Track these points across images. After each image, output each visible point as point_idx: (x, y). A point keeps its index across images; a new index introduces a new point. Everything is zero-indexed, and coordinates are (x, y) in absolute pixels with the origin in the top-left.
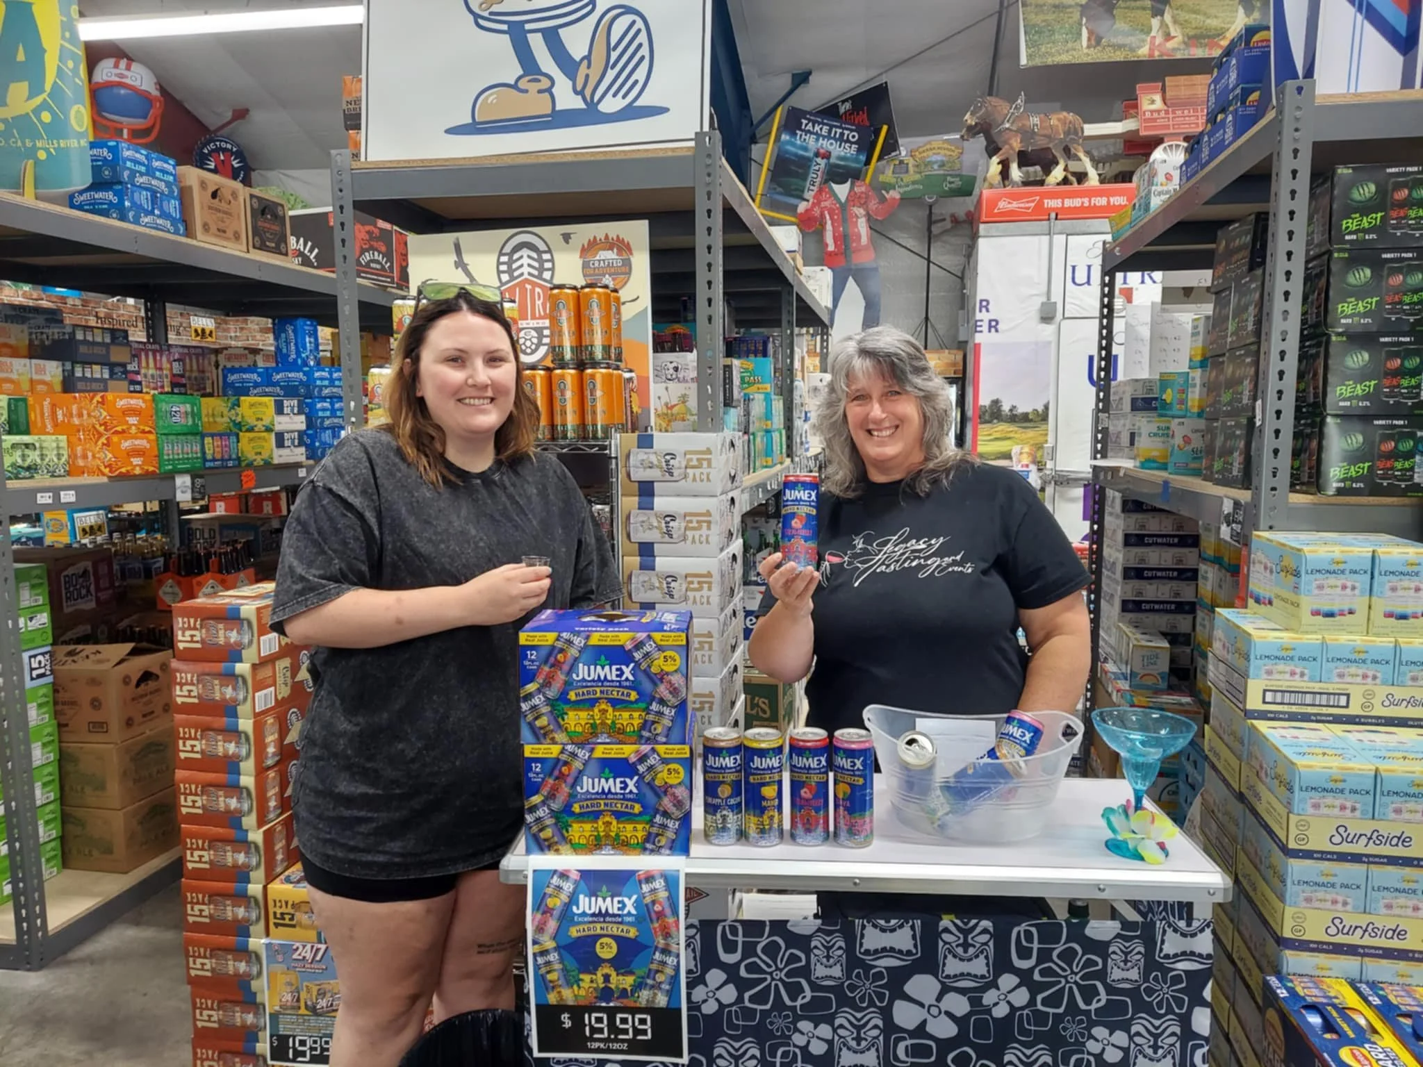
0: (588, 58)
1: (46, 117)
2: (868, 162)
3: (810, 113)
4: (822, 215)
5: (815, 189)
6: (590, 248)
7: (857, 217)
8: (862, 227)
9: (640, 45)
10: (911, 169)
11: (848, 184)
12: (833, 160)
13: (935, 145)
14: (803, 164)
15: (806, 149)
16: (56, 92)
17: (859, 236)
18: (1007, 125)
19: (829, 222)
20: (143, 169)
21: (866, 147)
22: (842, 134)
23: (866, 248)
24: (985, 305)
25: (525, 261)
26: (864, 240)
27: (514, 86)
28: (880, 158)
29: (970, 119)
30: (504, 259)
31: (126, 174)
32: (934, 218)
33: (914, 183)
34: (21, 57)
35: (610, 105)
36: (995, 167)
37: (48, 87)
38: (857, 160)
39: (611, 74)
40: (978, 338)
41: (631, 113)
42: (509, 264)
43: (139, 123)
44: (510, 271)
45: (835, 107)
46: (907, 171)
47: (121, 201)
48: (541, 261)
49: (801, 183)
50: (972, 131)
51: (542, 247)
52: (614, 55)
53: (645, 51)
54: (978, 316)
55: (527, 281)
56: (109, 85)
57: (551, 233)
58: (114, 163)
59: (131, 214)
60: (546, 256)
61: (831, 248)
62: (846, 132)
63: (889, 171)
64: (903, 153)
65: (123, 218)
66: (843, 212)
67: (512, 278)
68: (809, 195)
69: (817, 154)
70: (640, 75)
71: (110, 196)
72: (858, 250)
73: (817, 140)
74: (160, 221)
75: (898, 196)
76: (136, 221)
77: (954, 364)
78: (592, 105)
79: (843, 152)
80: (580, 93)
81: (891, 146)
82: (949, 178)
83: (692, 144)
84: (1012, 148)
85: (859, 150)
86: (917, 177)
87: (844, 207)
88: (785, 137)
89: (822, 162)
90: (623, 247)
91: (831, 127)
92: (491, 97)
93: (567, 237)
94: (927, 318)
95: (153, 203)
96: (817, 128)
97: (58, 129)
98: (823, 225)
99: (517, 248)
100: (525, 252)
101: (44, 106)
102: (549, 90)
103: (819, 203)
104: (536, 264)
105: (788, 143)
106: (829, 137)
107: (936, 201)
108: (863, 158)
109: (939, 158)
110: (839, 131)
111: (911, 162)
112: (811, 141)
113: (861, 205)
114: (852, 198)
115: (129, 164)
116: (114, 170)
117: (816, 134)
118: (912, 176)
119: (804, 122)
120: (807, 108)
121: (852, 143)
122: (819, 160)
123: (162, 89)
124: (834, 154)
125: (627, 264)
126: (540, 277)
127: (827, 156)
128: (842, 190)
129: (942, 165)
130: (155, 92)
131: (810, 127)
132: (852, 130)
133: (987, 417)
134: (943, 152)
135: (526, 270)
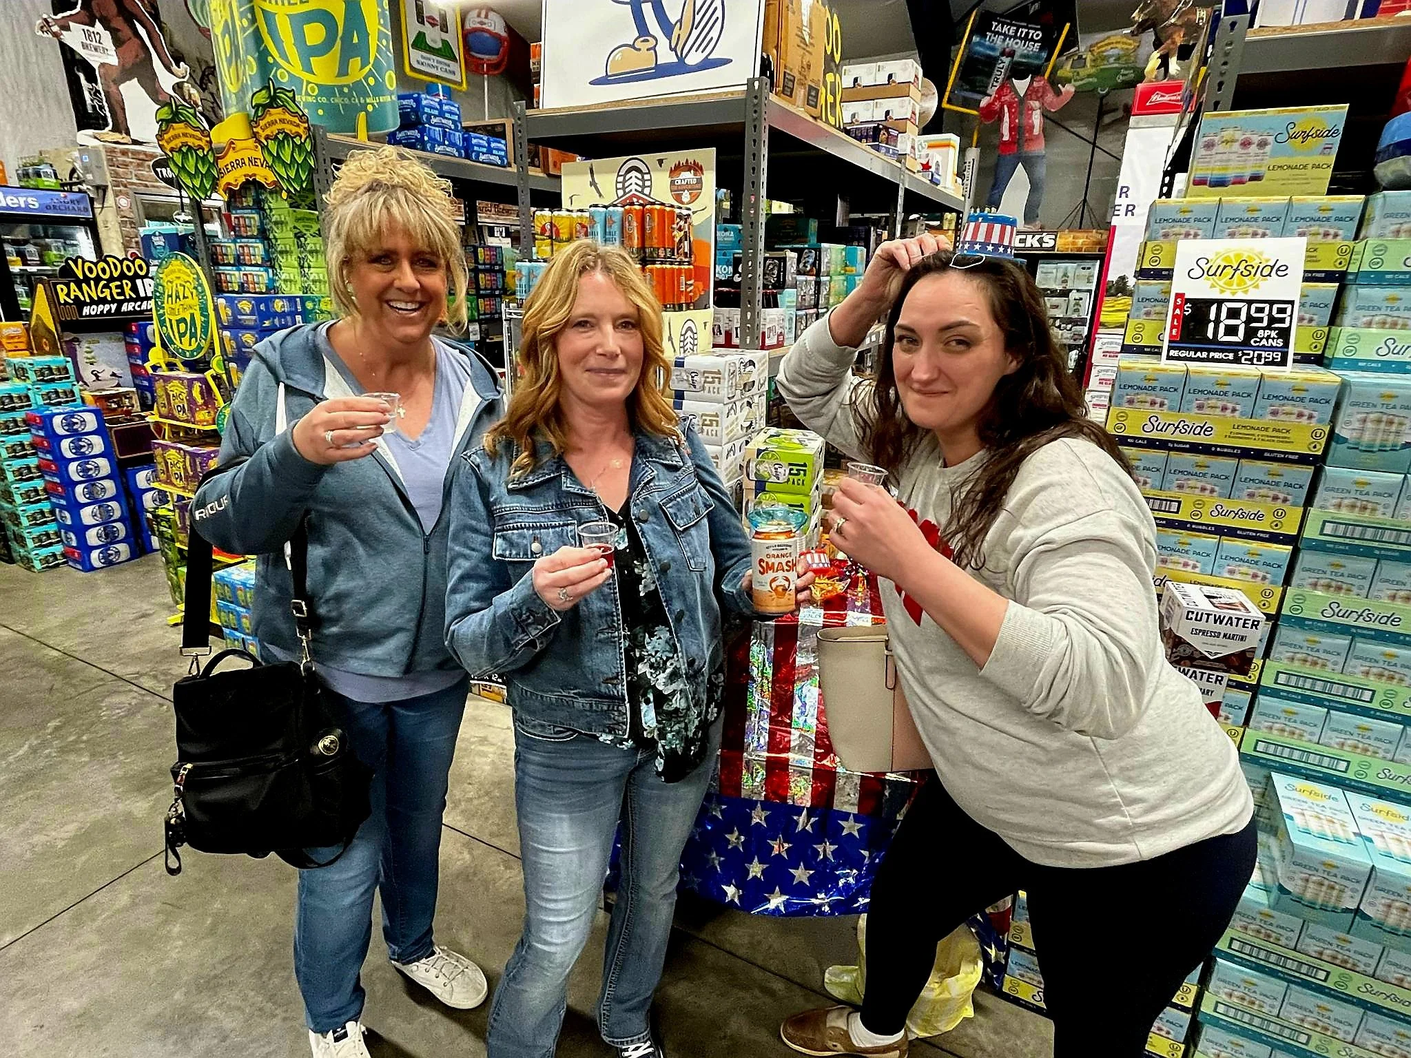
0: (680, 21)
1: (371, 81)
2: (1048, 59)
3: (1001, 16)
4: (1002, 108)
5: (998, 85)
6: (677, 169)
7: (1032, 110)
8: (1037, 119)
9: (716, 9)
10: (1088, 64)
11: (1029, 79)
12: (1016, 58)
13: (1113, 40)
14: (989, 63)
15: (993, 49)
16: (377, 63)
17: (1033, 127)
18: (1173, 21)
19: (1007, 115)
20: (436, 112)
21: (1048, 44)
22: (1027, 34)
23: (1038, 137)
24: (1125, 191)
25: (634, 180)
26: (1036, 131)
27: (633, 46)
28: (1060, 55)
29: (1137, 16)
30: (621, 179)
31: (424, 117)
32: (1105, 108)
33: (1089, 76)
34: (356, 40)
35: (693, 59)
36: (1154, 61)
37: (372, 61)
38: (1038, 57)
39: (695, 33)
40: (1115, 221)
41: (707, 64)
42: (625, 181)
43: (494, 58)
44: (624, 188)
45: (1026, 8)
46: (1084, 66)
47: (422, 137)
48: (643, 180)
49: (985, 79)
50: (1143, 27)
51: (644, 170)
52: (698, 18)
53: (719, 13)
54: (1118, 201)
55: (634, 196)
56: (475, 30)
57: (651, 158)
58: (418, 109)
59: (428, 146)
60: (647, 177)
61: (1006, 138)
62: (1031, 32)
63: (1068, 67)
64: (1082, 49)
65: (424, 149)
66: (1019, 108)
67: (625, 193)
68: (992, 91)
69: (1003, 54)
70: (714, 34)
71: (415, 133)
72: (1031, 139)
73: (1004, 40)
74: (448, 149)
75: (1073, 90)
76: (432, 151)
77: (1099, 243)
78: (681, 59)
79: (1026, 48)
80: (674, 49)
81: (1071, 42)
82: (1123, 71)
83: (745, 88)
84: (1174, 43)
85: (1041, 49)
86: (1093, 71)
87: (1022, 101)
88: (975, 39)
89: (1007, 60)
90: (697, 168)
91: (1019, 27)
92: (618, 56)
93: (661, 162)
94: (1085, 200)
95: (444, 136)
96: (1005, 29)
97: (378, 90)
98: (1001, 119)
99: (629, 171)
100: (634, 173)
101: (370, 74)
102: (654, 48)
103: (999, 98)
104: (640, 183)
105: (979, 44)
106: (1015, 37)
107: (1108, 94)
108: (1044, 55)
109: (1115, 52)
110: (1025, 30)
111: (1089, 57)
112: (998, 41)
113: (1037, 99)
114: (1031, 93)
115: (427, 110)
116: (417, 115)
117: (1004, 34)
118: (1089, 69)
119: (995, 24)
120: (999, 10)
121: (1036, 41)
122: (1004, 58)
123: (509, 28)
124: (1018, 54)
125: (700, 181)
126: (642, 192)
127: (1011, 54)
128: (1021, 85)
129: (1118, 59)
130: (503, 34)
131: (999, 28)
132: (1036, 30)
133: (1113, 291)
134: (1119, 46)
135: (634, 187)
